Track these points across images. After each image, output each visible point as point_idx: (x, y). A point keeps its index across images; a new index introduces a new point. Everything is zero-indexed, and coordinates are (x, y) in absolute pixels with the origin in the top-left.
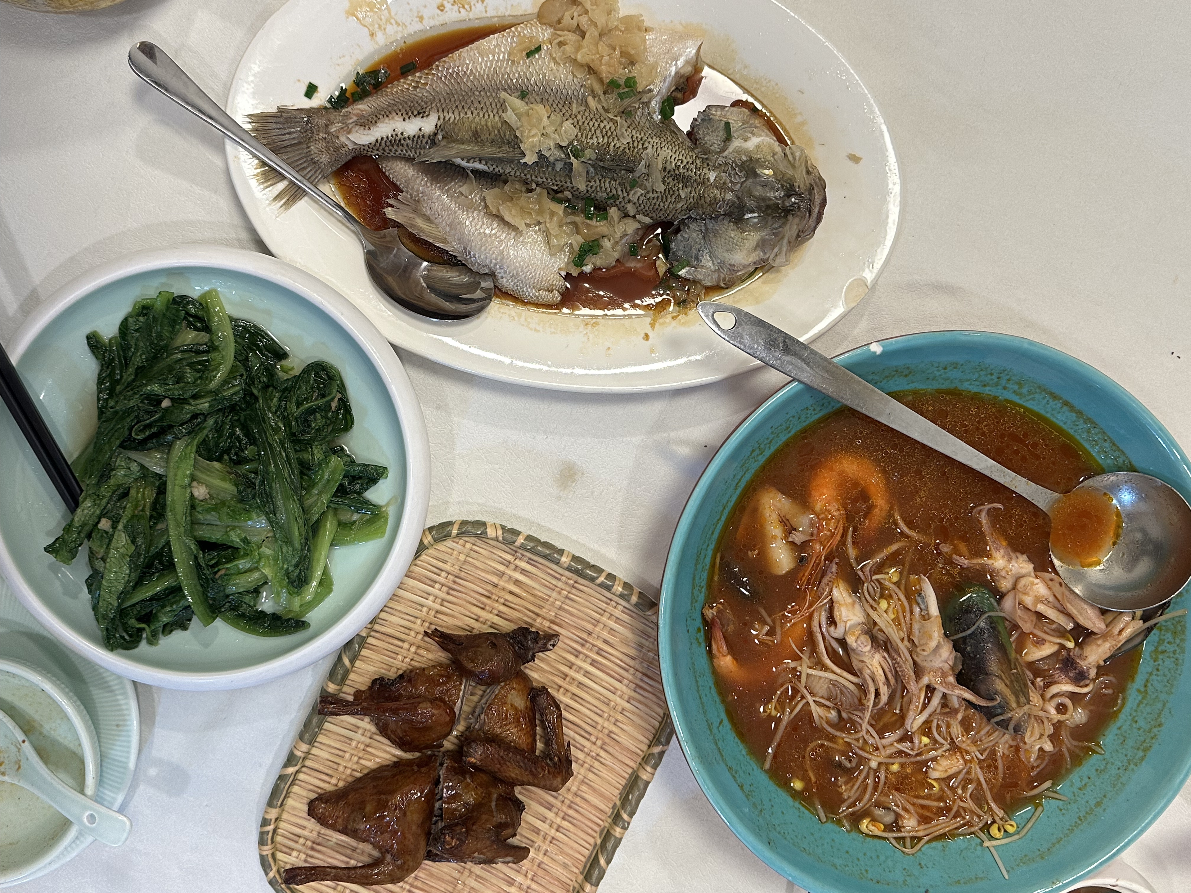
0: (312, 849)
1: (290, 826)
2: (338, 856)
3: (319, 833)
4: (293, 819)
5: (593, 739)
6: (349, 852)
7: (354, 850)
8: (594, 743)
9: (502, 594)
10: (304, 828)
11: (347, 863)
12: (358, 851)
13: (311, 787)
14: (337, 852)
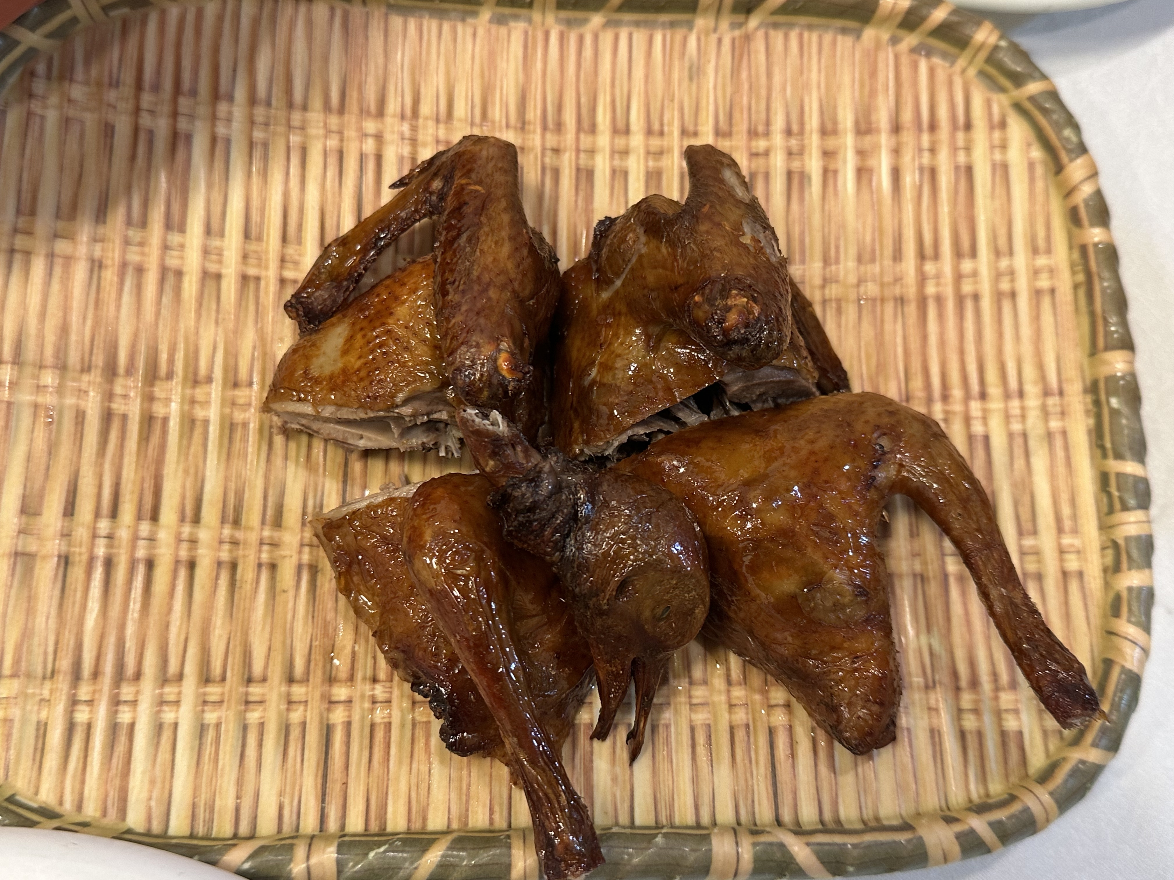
0: (974, 683)
1: (950, 773)
2: (957, 608)
3: (927, 687)
4: (929, 774)
5: (369, 146)
6: (934, 589)
7: (921, 578)
8: (379, 138)
9: (81, 533)
10: (935, 734)
11: (961, 579)
12: (918, 568)
13: (823, 770)
14: (948, 619)
